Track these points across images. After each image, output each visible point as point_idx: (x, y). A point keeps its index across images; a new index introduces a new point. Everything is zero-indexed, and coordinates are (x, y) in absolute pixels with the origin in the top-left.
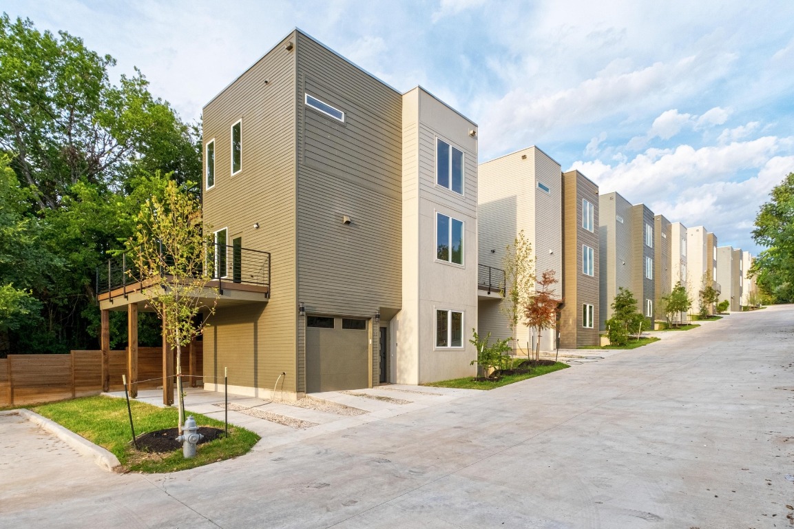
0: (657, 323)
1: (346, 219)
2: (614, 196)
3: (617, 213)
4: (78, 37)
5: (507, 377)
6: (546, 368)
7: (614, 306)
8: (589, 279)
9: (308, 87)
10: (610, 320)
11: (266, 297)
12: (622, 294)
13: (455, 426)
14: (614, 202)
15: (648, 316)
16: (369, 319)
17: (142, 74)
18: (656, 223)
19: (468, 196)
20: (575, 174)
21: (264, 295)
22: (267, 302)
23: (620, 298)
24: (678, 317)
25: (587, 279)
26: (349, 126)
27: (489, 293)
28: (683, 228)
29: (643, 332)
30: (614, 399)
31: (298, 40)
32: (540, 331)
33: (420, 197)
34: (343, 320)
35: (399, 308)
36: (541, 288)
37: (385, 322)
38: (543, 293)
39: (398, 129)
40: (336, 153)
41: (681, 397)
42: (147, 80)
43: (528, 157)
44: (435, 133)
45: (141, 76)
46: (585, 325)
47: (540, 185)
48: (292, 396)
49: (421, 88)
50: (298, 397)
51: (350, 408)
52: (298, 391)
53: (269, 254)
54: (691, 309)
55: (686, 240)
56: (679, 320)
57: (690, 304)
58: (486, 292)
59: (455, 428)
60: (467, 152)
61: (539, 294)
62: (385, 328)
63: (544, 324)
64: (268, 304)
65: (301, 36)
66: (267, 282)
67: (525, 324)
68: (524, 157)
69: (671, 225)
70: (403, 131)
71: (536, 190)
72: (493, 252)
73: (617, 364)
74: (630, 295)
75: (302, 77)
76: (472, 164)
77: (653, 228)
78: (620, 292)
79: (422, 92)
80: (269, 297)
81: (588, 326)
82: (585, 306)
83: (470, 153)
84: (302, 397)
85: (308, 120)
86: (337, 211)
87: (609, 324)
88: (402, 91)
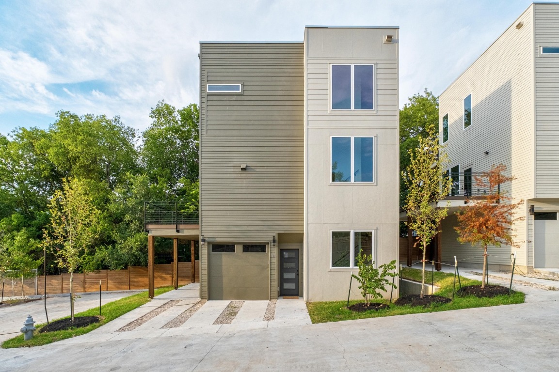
1: (242, 167)
9: (210, 79)
16: (268, 243)
26: (245, 93)
31: (201, 49)
34: (243, 245)
35: (301, 232)
40: (234, 117)
44: (329, 62)
60: (378, 62)
62: (298, 250)
65: (205, 45)
68: (519, 26)
70: (304, 74)
71: (538, 58)
72: (487, 153)
75: (205, 74)
79: (310, 30)
85: (209, 103)
86: (235, 163)
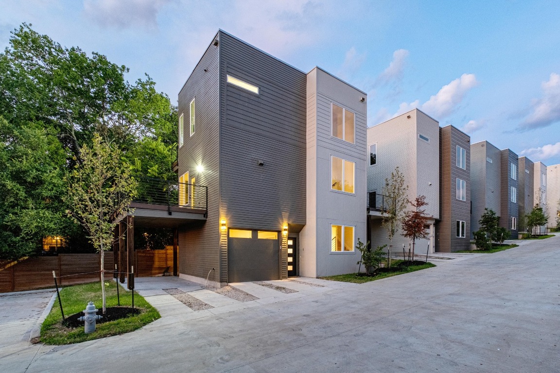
0: (521, 234)
1: (260, 162)
2: (485, 144)
3: (487, 156)
4: (102, 55)
5: (383, 274)
6: (416, 267)
7: (481, 222)
8: (462, 203)
9: (229, 70)
10: (477, 232)
11: (204, 217)
12: (488, 213)
13: (304, 314)
14: (485, 148)
15: (513, 229)
16: (280, 232)
17: (150, 77)
18: (519, 162)
19: (358, 144)
20: (450, 128)
21: (203, 215)
22: (206, 220)
23: (486, 216)
24: (538, 230)
25: (460, 202)
26: (262, 97)
27: (382, 214)
28: (544, 166)
29: (505, 241)
30: (450, 294)
31: (221, 38)
32: (414, 240)
33: (318, 145)
35: (303, 224)
36: (415, 209)
37: (295, 234)
38: (417, 212)
39: (303, 99)
40: (253, 116)
41: (507, 295)
42: (154, 81)
43: (411, 117)
44: (331, 100)
45: (149, 79)
46: (458, 235)
47: (421, 136)
48: (218, 284)
49: (318, 68)
50: (221, 285)
51: (250, 295)
52: (221, 281)
53: (207, 187)
54: (547, 224)
55: (546, 174)
56: (539, 232)
57: (546, 220)
58: (381, 213)
59: (304, 316)
60: (357, 112)
61: (414, 213)
62: (296, 238)
63: (417, 235)
64: (207, 221)
65: (223, 34)
66: (206, 207)
67: (403, 235)
68: (409, 117)
69: (533, 164)
70: (307, 100)
71: (418, 139)
73: (473, 265)
74: (494, 214)
75: (224, 64)
76: (363, 121)
77: (517, 166)
78: (486, 212)
79: (320, 70)
80: (207, 217)
81: (460, 236)
82: (458, 222)
83: (359, 114)
84: (225, 286)
85: (229, 93)
86: (253, 157)
87: (476, 235)
88: (306, 72)
